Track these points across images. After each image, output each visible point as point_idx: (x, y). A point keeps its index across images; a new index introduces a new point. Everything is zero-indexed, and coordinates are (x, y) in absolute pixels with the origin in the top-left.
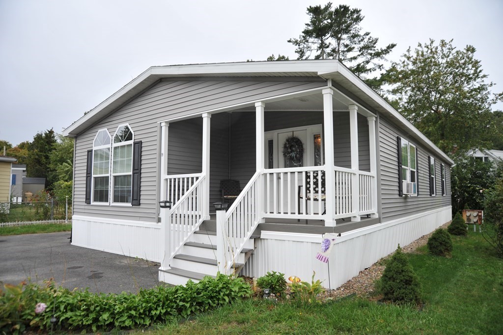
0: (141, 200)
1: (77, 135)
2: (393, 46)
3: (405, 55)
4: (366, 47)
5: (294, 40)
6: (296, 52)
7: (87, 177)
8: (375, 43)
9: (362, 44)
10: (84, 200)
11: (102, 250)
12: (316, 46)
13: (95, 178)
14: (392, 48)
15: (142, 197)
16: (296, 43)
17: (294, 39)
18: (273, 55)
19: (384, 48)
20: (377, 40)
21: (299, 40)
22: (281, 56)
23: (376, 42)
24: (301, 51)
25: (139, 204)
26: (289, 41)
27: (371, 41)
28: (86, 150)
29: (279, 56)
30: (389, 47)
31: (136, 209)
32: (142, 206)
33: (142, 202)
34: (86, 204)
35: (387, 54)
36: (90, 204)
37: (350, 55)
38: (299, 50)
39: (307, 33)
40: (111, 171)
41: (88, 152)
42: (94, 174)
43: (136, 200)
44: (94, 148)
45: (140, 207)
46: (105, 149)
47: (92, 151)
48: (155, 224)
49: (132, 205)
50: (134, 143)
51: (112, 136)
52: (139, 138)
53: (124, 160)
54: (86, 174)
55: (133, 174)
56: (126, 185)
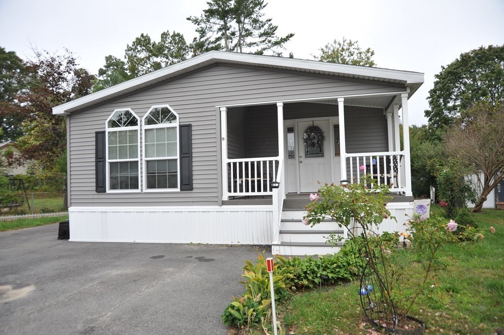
0: (193, 185)
1: (71, 113)
2: (292, 35)
3: (322, 49)
4: (266, 34)
5: (194, 19)
6: (197, 31)
7: (97, 162)
8: (274, 31)
9: (262, 31)
10: (94, 188)
11: (131, 241)
12: (216, 27)
13: (111, 163)
14: (290, 37)
15: (194, 182)
16: (196, 21)
17: (195, 17)
18: (168, 31)
19: (284, 37)
20: (276, 28)
21: (200, 19)
22: (176, 33)
23: (276, 29)
24: (202, 30)
25: (191, 189)
26: (188, 19)
27: (271, 27)
28: (94, 131)
29: (174, 32)
30: (287, 37)
31: (187, 194)
32: (194, 191)
33: (194, 186)
34: (96, 193)
35: (285, 43)
36: (105, 192)
37: (249, 40)
38: (200, 29)
39: (210, 13)
40: (141, 155)
41: (97, 133)
42: (109, 159)
43: (187, 185)
44: (108, 130)
45: (193, 191)
46: (129, 131)
47: (104, 132)
48: (217, 207)
49: (181, 190)
50: (181, 126)
51: (140, 117)
52: (186, 122)
53: (163, 144)
54: (95, 159)
55: (181, 158)
56: (167, 170)
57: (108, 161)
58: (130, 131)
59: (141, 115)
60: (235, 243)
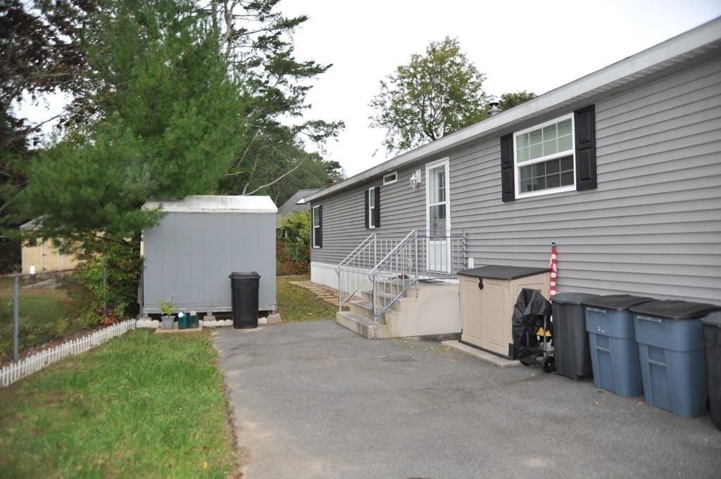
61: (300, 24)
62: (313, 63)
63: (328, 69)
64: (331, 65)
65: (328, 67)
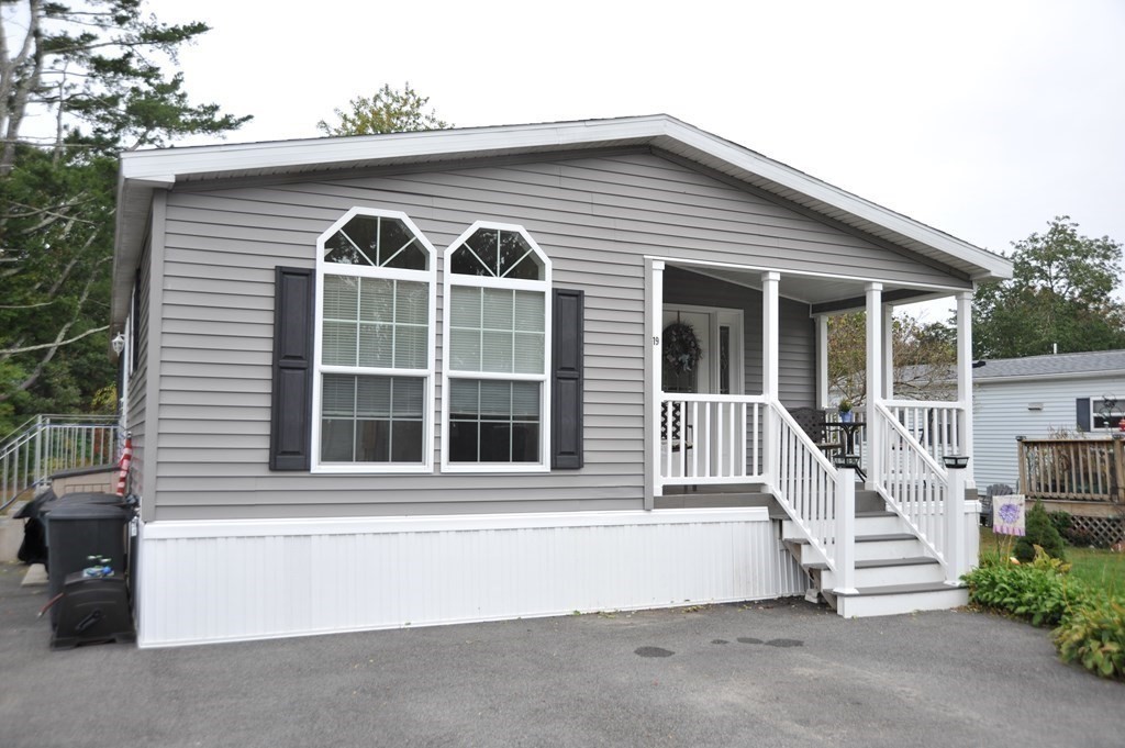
0: (585, 454)
13: (326, 376)
15: (587, 446)
25: (580, 465)
28: (271, 264)
32: (587, 470)
36: (309, 470)
40: (439, 361)
41: (282, 273)
42: (325, 362)
43: (569, 455)
44: (323, 268)
45: (584, 471)
46: (398, 281)
47: (310, 274)
48: (641, 513)
49: (553, 467)
50: (557, 293)
51: (441, 246)
52: (572, 282)
53: (505, 334)
54: (270, 356)
55: (556, 379)
56: (513, 412)
57: (319, 367)
58: (401, 283)
59: (441, 240)
60: (680, 603)
61: (195, 37)
62: (215, 108)
63: (243, 123)
64: (250, 117)
65: (244, 119)
